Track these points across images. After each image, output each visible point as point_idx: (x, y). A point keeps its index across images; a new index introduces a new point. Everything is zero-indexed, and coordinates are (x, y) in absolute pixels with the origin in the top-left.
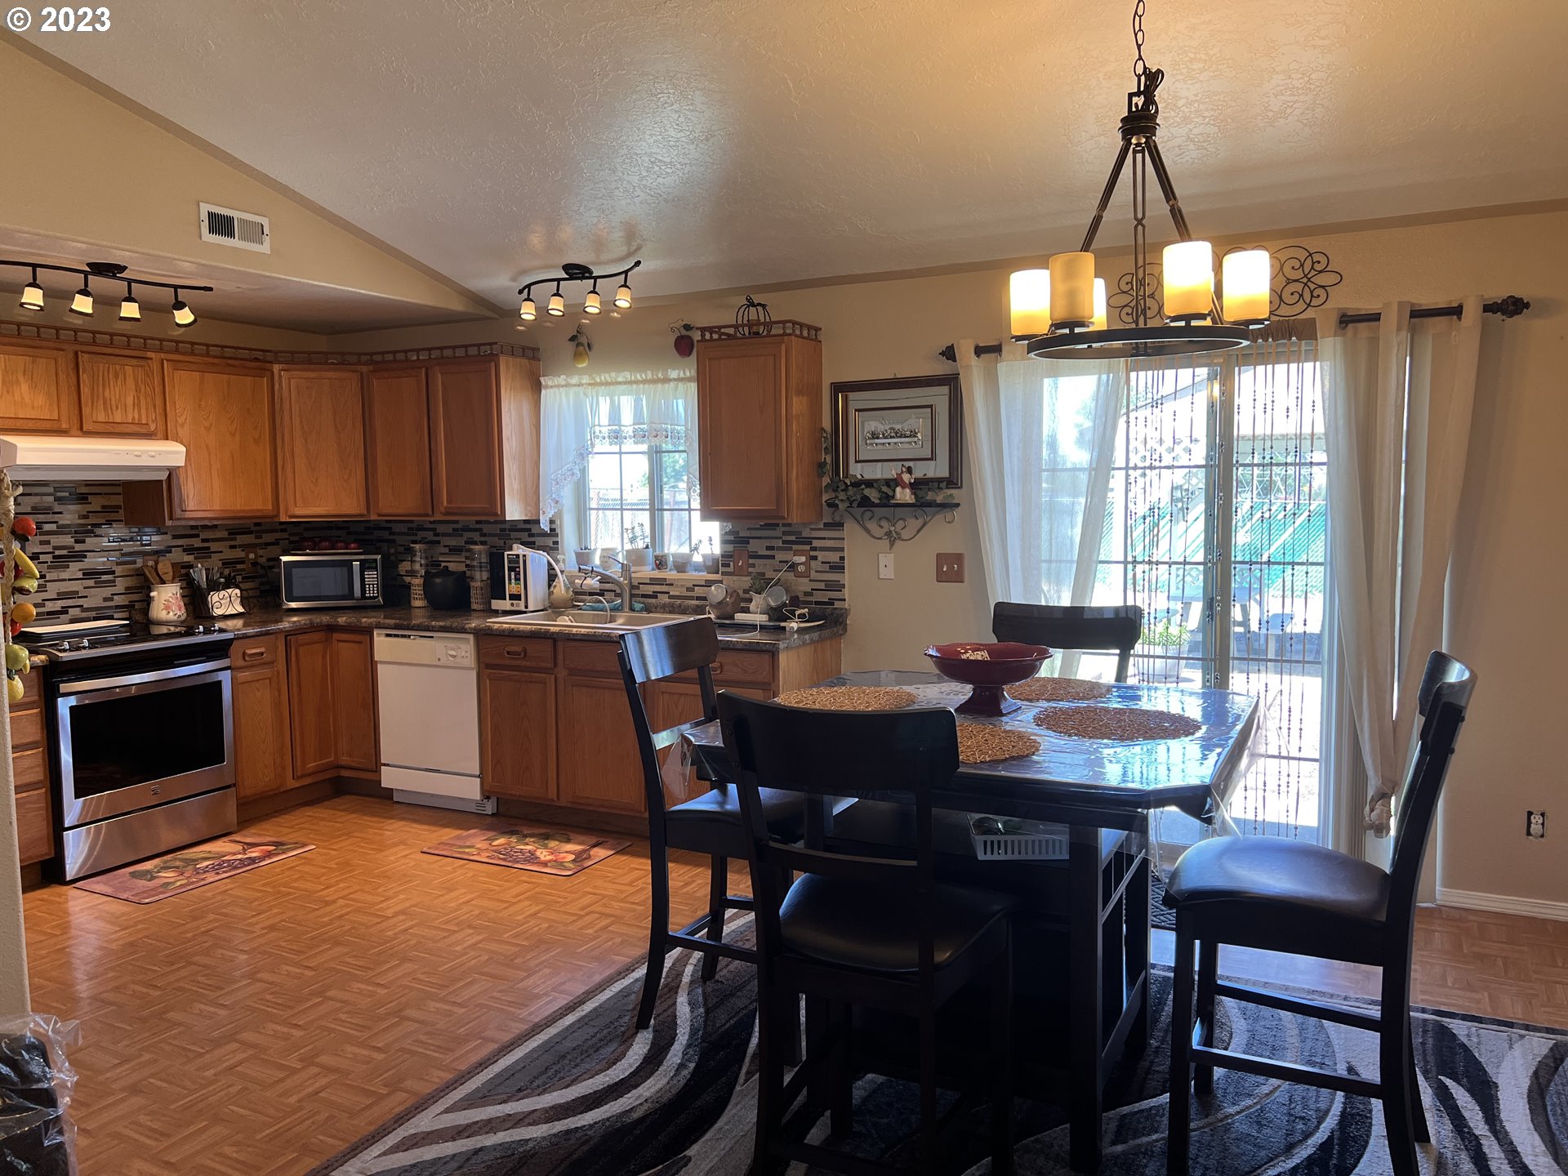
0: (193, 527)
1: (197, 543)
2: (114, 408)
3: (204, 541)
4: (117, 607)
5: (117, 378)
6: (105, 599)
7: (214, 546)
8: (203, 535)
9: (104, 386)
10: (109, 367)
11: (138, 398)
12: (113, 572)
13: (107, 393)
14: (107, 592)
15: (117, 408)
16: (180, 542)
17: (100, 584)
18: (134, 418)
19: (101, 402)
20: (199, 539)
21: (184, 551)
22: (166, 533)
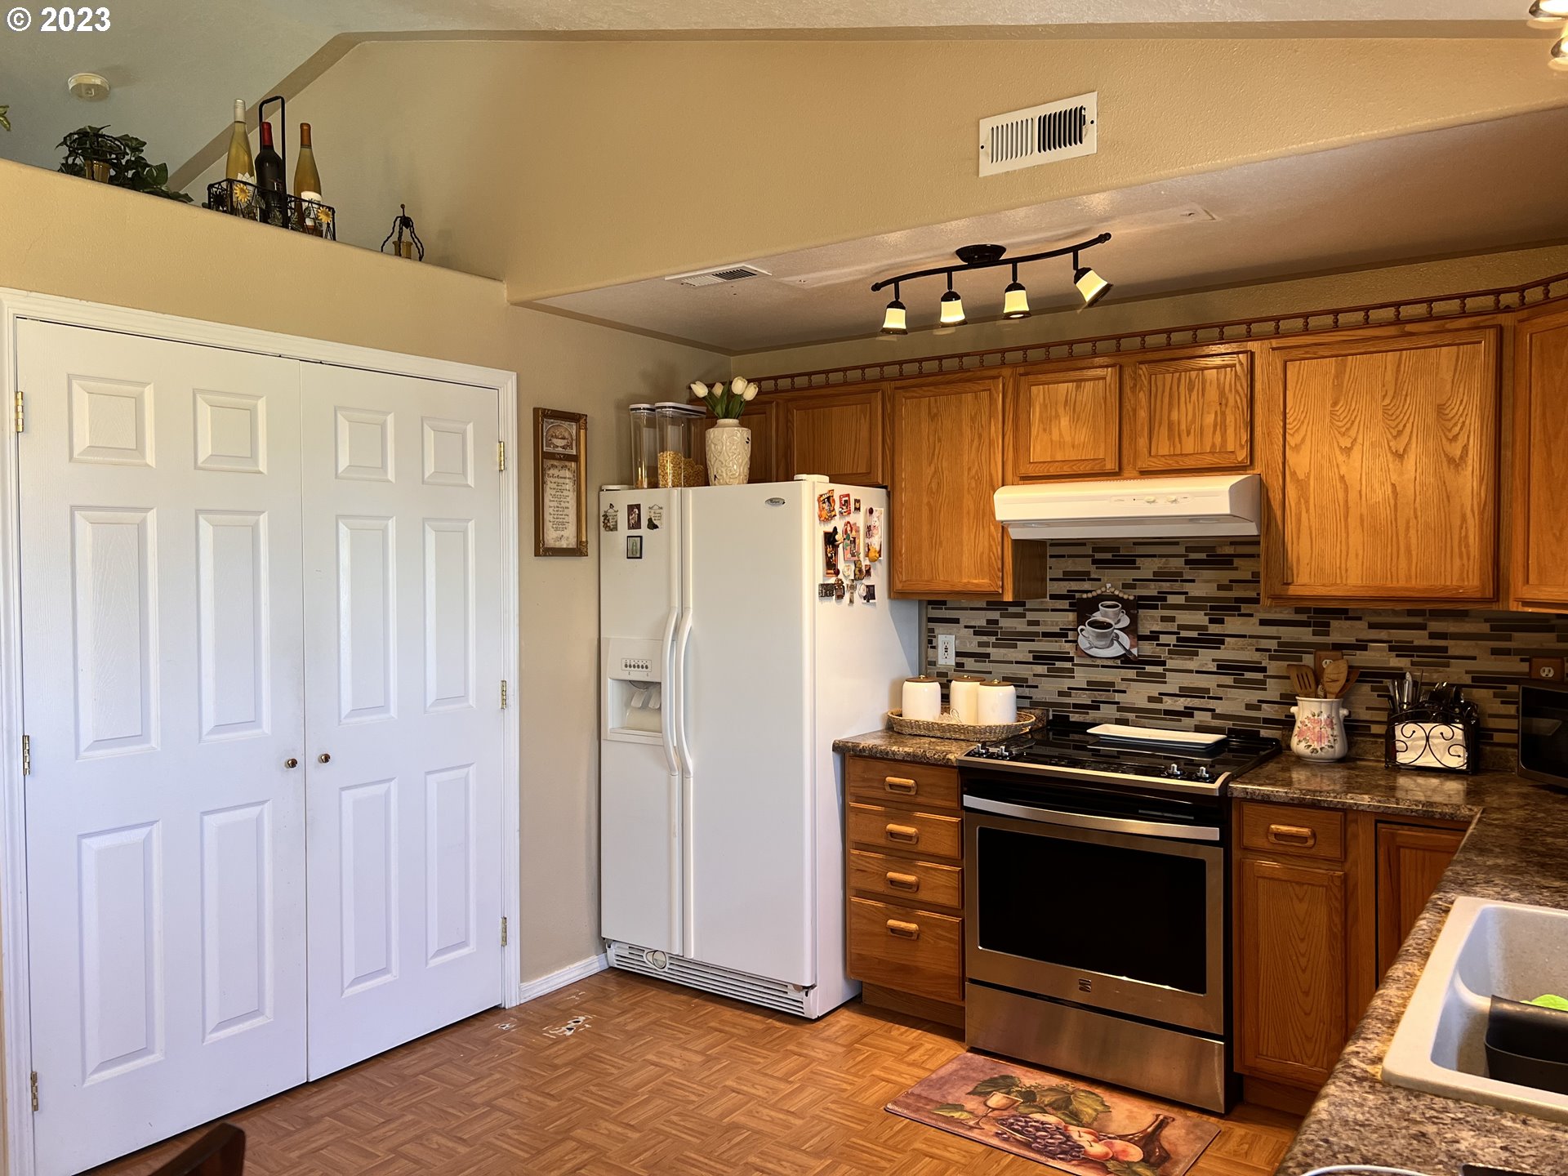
0: (1410, 613)
1: (1420, 638)
2: (1184, 435)
3: (1432, 636)
4: (1266, 721)
5: (1191, 390)
6: (1249, 707)
7: (1455, 647)
8: (1436, 626)
9: (1170, 404)
10: (1179, 380)
11: (1223, 414)
12: (1264, 670)
13: (1175, 416)
14: (1253, 696)
15: (1188, 433)
16: (1383, 634)
17: (1241, 684)
18: (1214, 445)
19: (1164, 431)
20: (1425, 633)
21: (1391, 649)
22: (1359, 619)
